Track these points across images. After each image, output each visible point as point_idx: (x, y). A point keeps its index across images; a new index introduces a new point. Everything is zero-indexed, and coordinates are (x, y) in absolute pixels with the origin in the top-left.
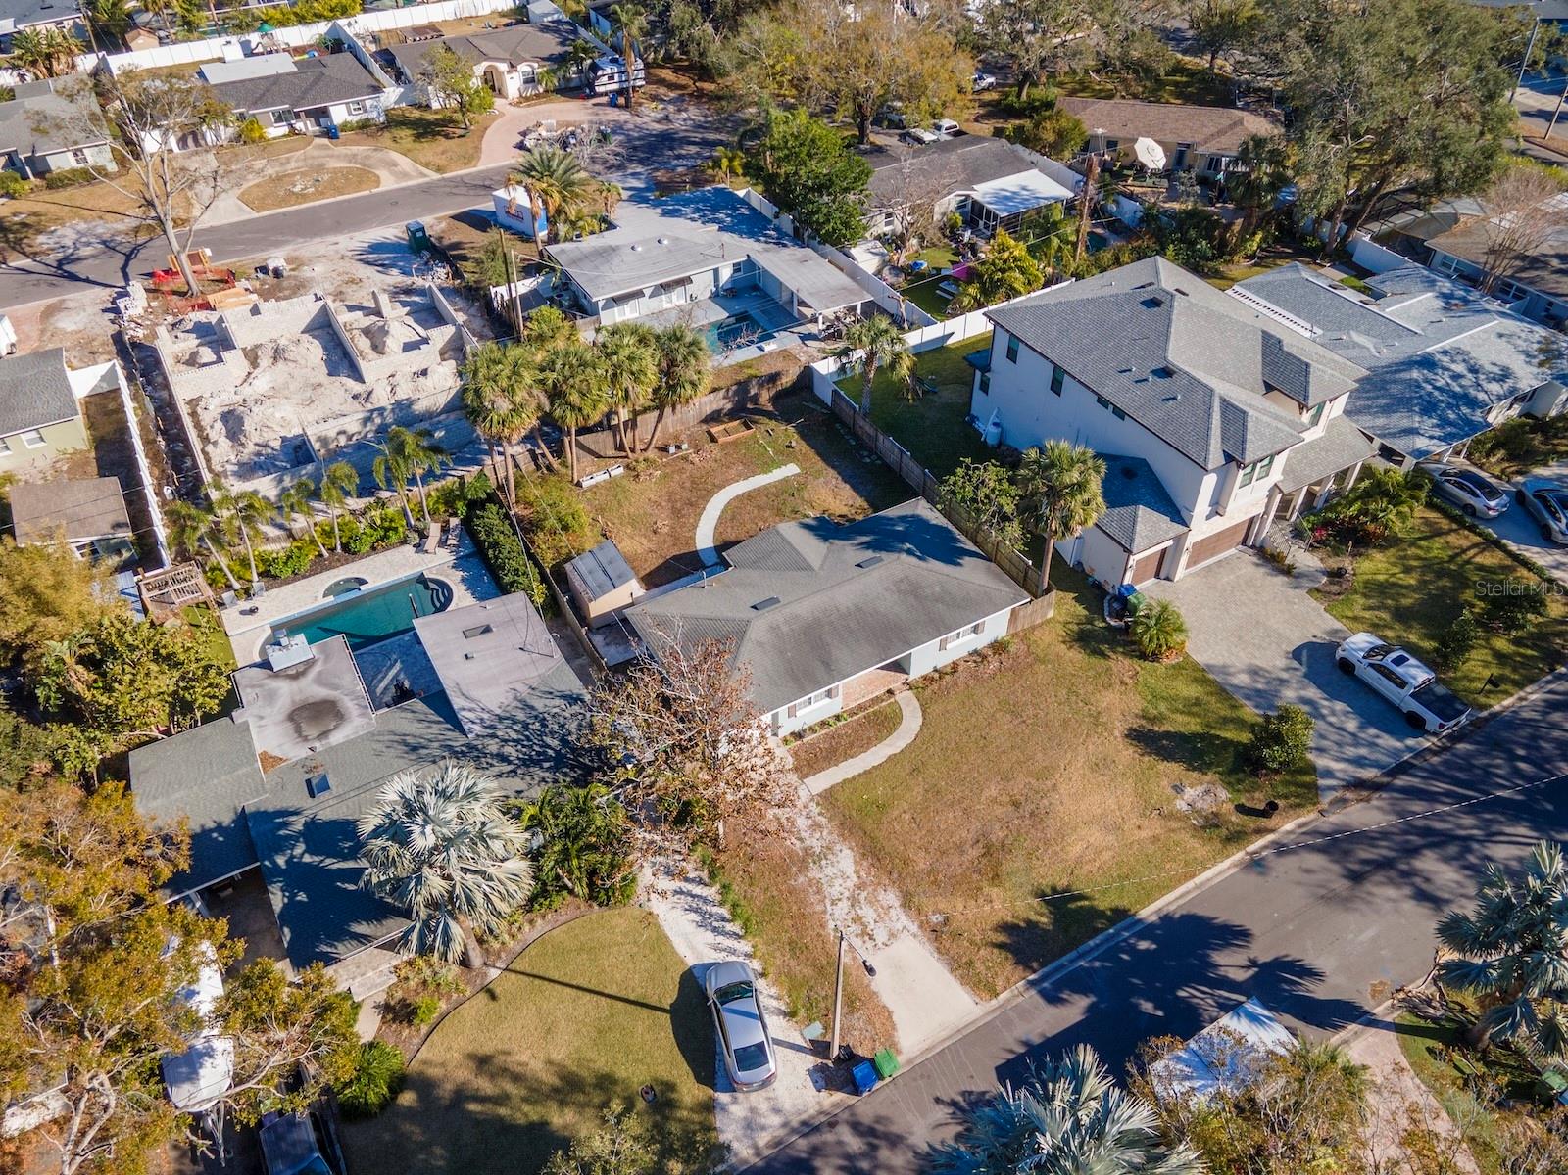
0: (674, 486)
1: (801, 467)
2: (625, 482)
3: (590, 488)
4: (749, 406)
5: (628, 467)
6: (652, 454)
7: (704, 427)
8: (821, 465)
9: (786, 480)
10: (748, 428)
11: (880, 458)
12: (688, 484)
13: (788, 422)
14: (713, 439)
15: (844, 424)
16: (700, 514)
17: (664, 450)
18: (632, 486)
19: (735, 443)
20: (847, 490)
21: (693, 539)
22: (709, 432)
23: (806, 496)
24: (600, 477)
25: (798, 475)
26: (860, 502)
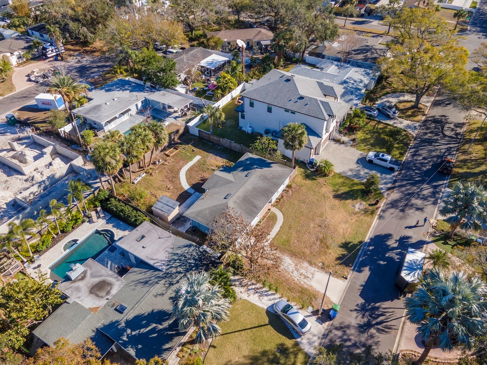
0: (165, 174)
1: (201, 156)
2: (148, 177)
3: (138, 183)
4: (172, 143)
5: (146, 172)
6: (151, 166)
7: (162, 153)
8: (206, 153)
9: (199, 161)
10: (177, 149)
11: (222, 146)
12: (169, 172)
13: (188, 144)
14: (168, 156)
15: (205, 140)
16: (179, 179)
17: (154, 163)
18: (151, 178)
19: (175, 155)
20: (218, 158)
21: (182, 187)
22: (165, 154)
23: (208, 163)
24: (139, 179)
25: (201, 158)
26: (225, 160)
